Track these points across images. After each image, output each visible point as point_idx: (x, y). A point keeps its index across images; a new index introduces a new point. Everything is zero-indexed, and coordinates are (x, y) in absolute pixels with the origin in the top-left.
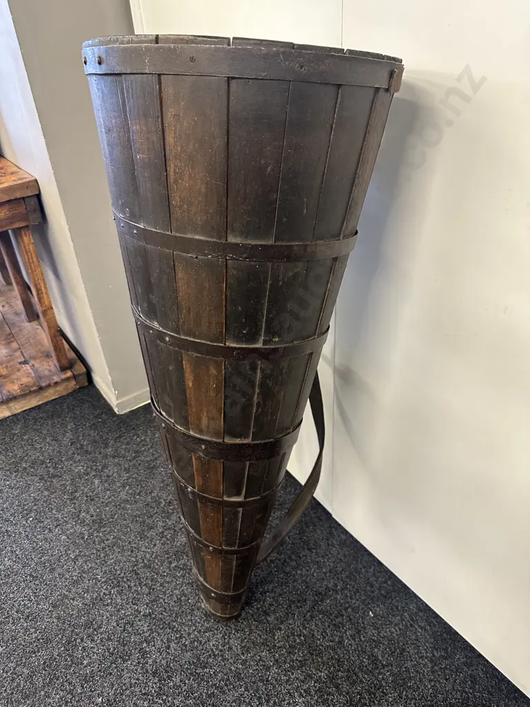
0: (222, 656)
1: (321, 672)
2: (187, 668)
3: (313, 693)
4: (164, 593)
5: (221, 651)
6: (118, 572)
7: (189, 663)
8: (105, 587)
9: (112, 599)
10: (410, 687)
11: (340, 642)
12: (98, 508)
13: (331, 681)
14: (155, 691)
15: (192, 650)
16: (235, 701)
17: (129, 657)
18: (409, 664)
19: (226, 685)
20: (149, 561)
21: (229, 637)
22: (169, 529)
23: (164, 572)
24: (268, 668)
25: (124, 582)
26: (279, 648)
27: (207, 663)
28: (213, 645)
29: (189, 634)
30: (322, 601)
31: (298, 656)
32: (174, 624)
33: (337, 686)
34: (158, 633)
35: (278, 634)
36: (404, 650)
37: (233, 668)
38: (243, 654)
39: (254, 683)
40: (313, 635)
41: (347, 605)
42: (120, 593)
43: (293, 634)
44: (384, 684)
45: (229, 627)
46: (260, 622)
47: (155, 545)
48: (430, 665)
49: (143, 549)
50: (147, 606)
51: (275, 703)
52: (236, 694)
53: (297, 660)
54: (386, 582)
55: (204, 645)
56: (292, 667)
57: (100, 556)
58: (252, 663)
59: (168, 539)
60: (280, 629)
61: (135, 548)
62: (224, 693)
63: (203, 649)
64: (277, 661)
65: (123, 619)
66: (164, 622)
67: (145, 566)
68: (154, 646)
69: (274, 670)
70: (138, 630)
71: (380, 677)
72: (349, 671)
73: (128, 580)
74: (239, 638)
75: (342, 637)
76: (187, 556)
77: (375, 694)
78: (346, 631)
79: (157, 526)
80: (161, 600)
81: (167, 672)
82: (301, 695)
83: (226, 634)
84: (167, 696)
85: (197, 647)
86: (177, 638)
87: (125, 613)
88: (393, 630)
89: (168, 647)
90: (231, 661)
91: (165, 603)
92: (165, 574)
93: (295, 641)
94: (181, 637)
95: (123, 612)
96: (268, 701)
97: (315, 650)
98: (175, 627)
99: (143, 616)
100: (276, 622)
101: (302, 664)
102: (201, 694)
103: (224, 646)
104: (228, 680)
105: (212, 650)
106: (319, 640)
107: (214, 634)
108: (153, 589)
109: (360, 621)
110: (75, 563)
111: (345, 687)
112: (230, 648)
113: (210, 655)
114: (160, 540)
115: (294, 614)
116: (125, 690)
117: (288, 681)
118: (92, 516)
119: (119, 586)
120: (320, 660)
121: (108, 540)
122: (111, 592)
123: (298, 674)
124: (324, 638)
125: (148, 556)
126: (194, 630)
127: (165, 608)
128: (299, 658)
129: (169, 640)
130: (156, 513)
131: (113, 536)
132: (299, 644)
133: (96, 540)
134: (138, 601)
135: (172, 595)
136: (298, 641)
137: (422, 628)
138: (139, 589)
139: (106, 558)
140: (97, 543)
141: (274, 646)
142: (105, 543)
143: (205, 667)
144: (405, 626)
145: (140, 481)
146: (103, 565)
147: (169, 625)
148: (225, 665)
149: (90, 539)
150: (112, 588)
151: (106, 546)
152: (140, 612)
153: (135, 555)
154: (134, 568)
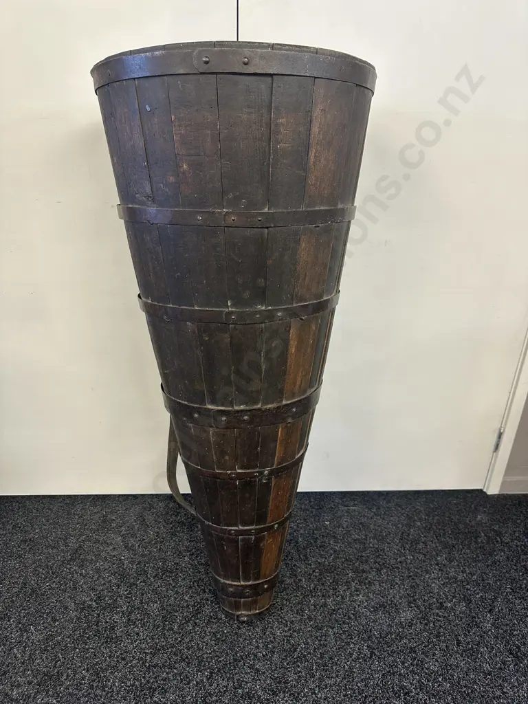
0: (294, 631)
1: (348, 574)
2: (288, 664)
3: (360, 587)
4: (199, 649)
5: (289, 630)
7: (283, 659)
10: (386, 536)
11: (335, 551)
13: (358, 572)
14: (292, 701)
15: (273, 652)
18: (372, 526)
19: (320, 641)
20: (150, 648)
21: (281, 618)
22: (130, 613)
23: (176, 639)
24: (325, 605)
25: (153, 682)
26: (314, 589)
27: (293, 645)
28: (281, 633)
29: (257, 647)
30: (297, 542)
31: (329, 581)
32: (238, 655)
33: (363, 571)
34: (236, 674)
35: (303, 583)
36: (361, 523)
37: (309, 629)
38: (302, 616)
39: (330, 620)
40: (319, 563)
41: (312, 531)
43: (310, 574)
44: (377, 546)
45: (273, 613)
46: (285, 589)
47: (137, 634)
48: (379, 518)
49: (131, 647)
51: (353, 614)
53: (331, 583)
54: (310, 502)
55: (275, 640)
56: (334, 589)
57: (96, 696)
58: (314, 613)
59: (141, 620)
60: (300, 580)
61: (121, 654)
62: (326, 645)
63: (279, 644)
64: (323, 596)
65: (197, 701)
66: (230, 663)
67: (153, 654)
68: (247, 683)
69: (329, 601)
70: (220, 691)
71: (371, 545)
72: (358, 559)
73: (155, 678)
74: (288, 611)
75: (332, 548)
76: (176, 611)
77: (380, 555)
78: (329, 543)
80: (205, 656)
81: (280, 682)
82: (358, 595)
83: (278, 619)
84: (302, 691)
85: (274, 647)
86: (254, 660)
88: (345, 520)
89: (258, 670)
90: (303, 627)
91: (210, 654)
92: (179, 639)
93: (316, 576)
94: (255, 656)
96: (349, 618)
97: (331, 568)
99: (208, 679)
100: (292, 580)
101: (336, 582)
102: (316, 663)
103: (287, 626)
104: (317, 638)
105: (284, 636)
106: (325, 561)
107: (272, 628)
108: (187, 658)
109: (328, 531)
111: (366, 567)
112: (292, 622)
113: (287, 640)
114: (137, 626)
115: (295, 565)
117: (342, 598)
118: (29, 683)
120: (340, 570)
121: (83, 678)
123: (341, 589)
124: (326, 558)
125: (143, 646)
126: (257, 641)
127: (216, 656)
128: (331, 581)
129: (251, 667)
130: (99, 615)
131: (84, 670)
132: (320, 575)
133: (71, 691)
134: (187, 678)
135: (207, 644)
136: (317, 574)
137: (354, 505)
138: (175, 671)
139: (107, 689)
140: (76, 692)
141: (311, 591)
142: (85, 683)
143: (295, 650)
144: (347, 512)
145: (37, 611)
146: (112, 696)
147: (235, 660)
148: (303, 633)
149: (61, 698)
150: (151, 698)
151: (90, 683)
152: (202, 681)
153: (132, 658)
154: (145, 666)
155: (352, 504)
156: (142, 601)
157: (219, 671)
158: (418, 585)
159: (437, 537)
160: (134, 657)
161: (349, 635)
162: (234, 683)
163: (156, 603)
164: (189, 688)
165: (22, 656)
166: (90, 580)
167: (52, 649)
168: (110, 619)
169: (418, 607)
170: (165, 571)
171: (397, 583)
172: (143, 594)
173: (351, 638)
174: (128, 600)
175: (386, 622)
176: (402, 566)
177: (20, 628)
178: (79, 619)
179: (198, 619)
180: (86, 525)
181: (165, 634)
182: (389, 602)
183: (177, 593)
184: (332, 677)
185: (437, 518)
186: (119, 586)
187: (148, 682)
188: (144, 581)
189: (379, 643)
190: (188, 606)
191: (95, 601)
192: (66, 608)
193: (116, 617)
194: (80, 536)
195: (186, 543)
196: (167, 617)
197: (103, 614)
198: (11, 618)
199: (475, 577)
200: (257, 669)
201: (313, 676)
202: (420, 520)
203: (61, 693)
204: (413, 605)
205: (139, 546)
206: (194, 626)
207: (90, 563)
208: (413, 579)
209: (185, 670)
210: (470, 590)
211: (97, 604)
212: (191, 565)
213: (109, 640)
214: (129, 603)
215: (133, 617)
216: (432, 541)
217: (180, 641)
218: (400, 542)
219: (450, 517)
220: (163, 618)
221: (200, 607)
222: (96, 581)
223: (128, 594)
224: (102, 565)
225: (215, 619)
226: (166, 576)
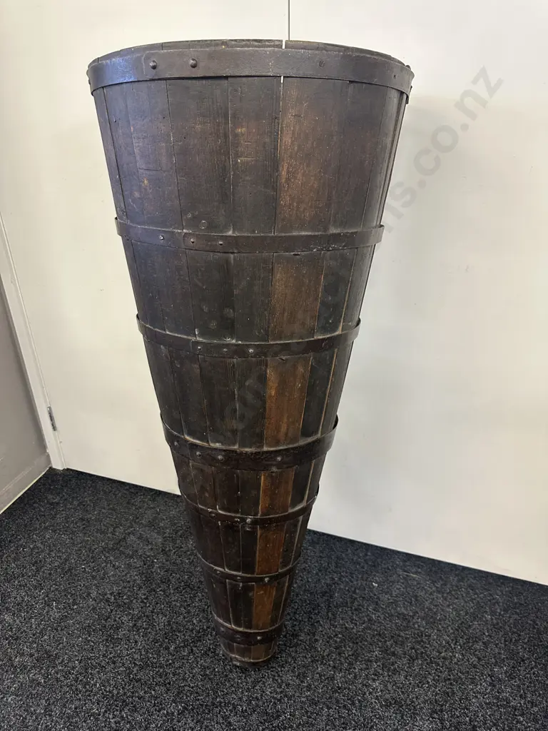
0: (286, 696)
1: (374, 652)
3: (381, 671)
4: (184, 679)
5: (281, 692)
6: (115, 692)
7: (261, 723)
8: (111, 716)
9: (129, 722)
10: (440, 620)
11: (369, 620)
12: (31, 643)
13: (386, 653)
15: (255, 711)
16: (327, 725)
18: (427, 604)
19: (309, 717)
20: (141, 660)
21: (279, 676)
22: (139, 618)
23: (168, 660)
24: (333, 678)
25: (129, 697)
26: (328, 656)
27: (278, 711)
28: (271, 693)
29: (240, 699)
30: (331, 597)
31: (348, 651)
32: (218, 700)
33: (394, 654)
34: (207, 719)
35: (318, 646)
36: (416, 596)
37: (303, 699)
38: (302, 682)
39: (330, 698)
40: (346, 628)
41: (353, 589)
42: (135, 710)
43: (330, 638)
44: (423, 629)
45: (272, 667)
46: (296, 645)
47: (136, 642)
48: (440, 596)
49: (125, 652)
50: (176, 703)
51: (359, 701)
52: (324, 718)
53: (349, 655)
54: (366, 555)
55: (262, 698)
56: (350, 664)
57: (77, 689)
58: (316, 684)
60: (316, 640)
61: (114, 657)
63: (264, 703)
64: (334, 667)
66: (207, 705)
67: (141, 668)
69: (339, 675)
71: (416, 626)
72: (392, 637)
73: (133, 693)
74: (288, 671)
75: (368, 615)
76: (179, 632)
77: (422, 641)
78: (367, 609)
79: (123, 623)
80: (187, 688)
82: (374, 680)
83: (274, 676)
85: (257, 705)
86: (231, 711)
87: (157, 726)
88: (398, 587)
90: (297, 694)
91: (192, 688)
92: (171, 661)
93: (336, 642)
94: (235, 708)
95: (154, 726)
96: (353, 704)
97: (357, 638)
98: (221, 702)
99: (179, 715)
100: (309, 637)
101: (356, 655)
103: (281, 687)
104: (307, 712)
105: (273, 697)
106: (353, 628)
107: (264, 683)
108: (169, 684)
109: (372, 595)
110: (50, 715)
111: (399, 650)
112: (288, 685)
113: (275, 703)
114: (139, 634)
115: (319, 621)
117: (355, 677)
118: (31, 655)
119: (127, 705)
120: (366, 643)
121: (73, 668)
122: (122, 717)
123: (358, 666)
124: (356, 624)
125: (136, 656)
126: (242, 693)
127: (197, 693)
128: (350, 653)
129: (225, 718)
130: (112, 611)
131: (77, 660)
132: (341, 642)
133: (59, 676)
134: (161, 704)
135: (194, 676)
136: (338, 640)
137: (416, 573)
138: (153, 692)
139: (88, 687)
140: (63, 679)
141: (323, 657)
142: (73, 674)
143: (278, 717)
144: (404, 578)
145: (65, 590)
146: (89, 696)
147: (213, 704)
148: (294, 702)
149: (49, 680)
150: (121, 711)
151: (76, 675)
152: (173, 713)
153: (121, 665)
154: (130, 677)
155: (414, 570)
156: (154, 609)
157: (193, 710)
158: (453, 693)
159: (505, 641)
160: (123, 664)
161: (343, 723)
163: (166, 616)
164: (158, 716)
165: (36, 628)
166: (119, 574)
167: (62, 630)
168: (119, 618)
169: (442, 721)
170: (187, 586)
171: (428, 683)
172: (157, 603)
174: (142, 605)
175: (394, 725)
176: (443, 663)
177: (45, 601)
178: (94, 609)
179: (196, 647)
180: (138, 518)
181: (160, 652)
182: (409, 702)
183: (189, 612)
185: (516, 616)
186: (140, 588)
187: (125, 694)
188: (164, 591)
190: (192, 631)
191: (114, 596)
192: (89, 594)
193: (125, 618)
194: (129, 527)
196: (170, 634)
197: (116, 611)
198: (42, 589)
199: (536, 709)
200: (230, 723)
202: (493, 613)
203: (51, 675)
204: (435, 716)
205: (175, 553)
206: (189, 653)
207: (126, 557)
208: (451, 684)
209: (162, 695)
210: (521, 723)
211: (115, 599)
213: (110, 639)
214: (142, 608)
215: (139, 623)
216: (496, 645)
217: (170, 664)
218: (454, 633)
219: (534, 622)
220: (165, 634)
221: (204, 635)
222: (123, 576)
223: (145, 599)
224: (135, 562)
225: (212, 652)
226: (186, 592)
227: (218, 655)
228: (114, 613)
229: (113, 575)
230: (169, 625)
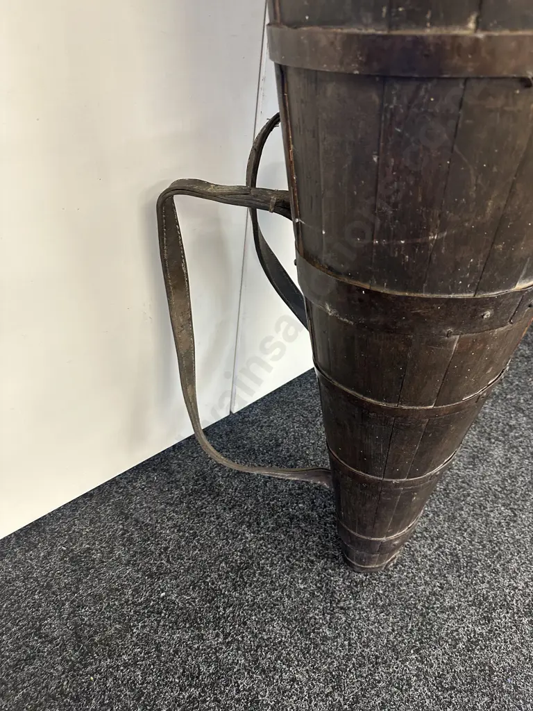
0: (438, 538)
4: (378, 636)
5: (432, 540)
7: (459, 576)
14: (508, 613)
15: (444, 576)
17: (484, 665)
19: (466, 530)
20: (327, 683)
22: (255, 660)
23: (343, 646)
27: (452, 554)
28: (429, 550)
29: (426, 583)
32: (419, 607)
34: (439, 630)
37: (446, 526)
39: (452, 502)
47: (294, 680)
50: (407, 660)
51: (463, 482)
52: (470, 518)
55: (433, 562)
59: (278, 658)
62: (474, 532)
63: (439, 563)
65: (437, 696)
66: (422, 624)
67: (337, 688)
68: (457, 630)
76: (307, 612)
79: (250, 690)
80: (391, 637)
81: (481, 603)
85: (439, 570)
86: (437, 600)
89: (452, 608)
90: (439, 527)
92: (346, 643)
94: (434, 594)
96: (464, 488)
99: (423, 663)
102: (486, 556)
104: (460, 529)
105: (437, 550)
108: (377, 657)
112: (426, 530)
113: (442, 552)
116: (524, 656)
125: (316, 690)
126: (420, 578)
127: (402, 628)
129: (443, 610)
130: (216, 700)
134: (402, 680)
135: (379, 622)
138: (382, 684)
147: (423, 616)
152: (418, 668)
156: (252, 632)
157: (422, 643)
162: (447, 642)
163: (273, 620)
164: (416, 690)
166: (149, 662)
168: (238, 691)
170: (238, 570)
172: (245, 623)
173: (485, 508)
174: (234, 646)
179: (339, 601)
181: (324, 651)
183: (283, 588)
184: (511, 559)
186: (201, 637)
188: (228, 605)
189: (507, 495)
190: (312, 594)
191: (190, 686)
193: (244, 682)
195: (228, 516)
196: (304, 627)
197: (221, 693)
201: (497, 572)
205: (168, 561)
206: (345, 613)
207: (122, 637)
211: (196, 687)
212: (263, 538)
214: (239, 649)
215: (264, 663)
217: (350, 645)
220: (301, 633)
221: (327, 584)
222: (158, 657)
223: (225, 639)
224: (144, 627)
225: (356, 586)
226: (248, 576)
227: (362, 582)
228: (222, 698)
229: (144, 674)
230: (289, 622)
